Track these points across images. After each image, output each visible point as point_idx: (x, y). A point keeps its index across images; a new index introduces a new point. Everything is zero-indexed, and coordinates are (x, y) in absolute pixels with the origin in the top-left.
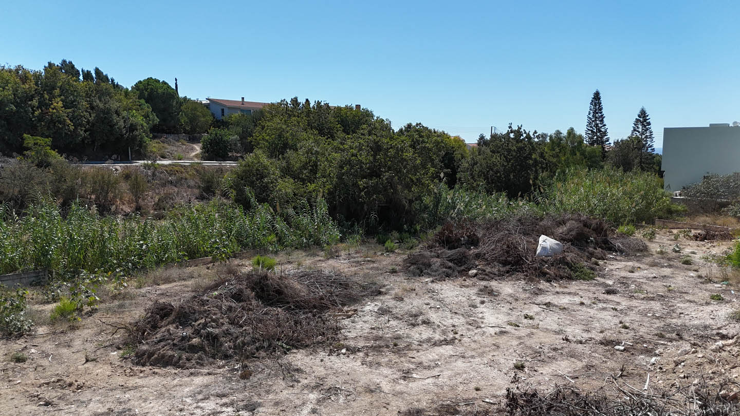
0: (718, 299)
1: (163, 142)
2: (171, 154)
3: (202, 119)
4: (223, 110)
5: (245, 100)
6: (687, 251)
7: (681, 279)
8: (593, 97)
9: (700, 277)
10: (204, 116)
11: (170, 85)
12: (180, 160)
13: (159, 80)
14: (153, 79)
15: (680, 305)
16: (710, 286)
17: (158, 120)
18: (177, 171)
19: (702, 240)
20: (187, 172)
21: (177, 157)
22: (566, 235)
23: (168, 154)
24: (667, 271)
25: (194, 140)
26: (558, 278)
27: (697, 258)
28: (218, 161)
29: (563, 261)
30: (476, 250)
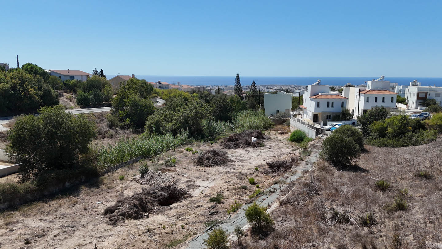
0: (288, 148)
2: (67, 106)
4: (60, 77)
5: (69, 70)
6: (279, 138)
7: (280, 145)
8: (236, 76)
9: (284, 144)
15: (282, 150)
16: (286, 146)
19: (281, 134)
24: (277, 143)
26: (258, 147)
27: (282, 139)
28: (88, 108)
29: (258, 143)
30: (239, 142)
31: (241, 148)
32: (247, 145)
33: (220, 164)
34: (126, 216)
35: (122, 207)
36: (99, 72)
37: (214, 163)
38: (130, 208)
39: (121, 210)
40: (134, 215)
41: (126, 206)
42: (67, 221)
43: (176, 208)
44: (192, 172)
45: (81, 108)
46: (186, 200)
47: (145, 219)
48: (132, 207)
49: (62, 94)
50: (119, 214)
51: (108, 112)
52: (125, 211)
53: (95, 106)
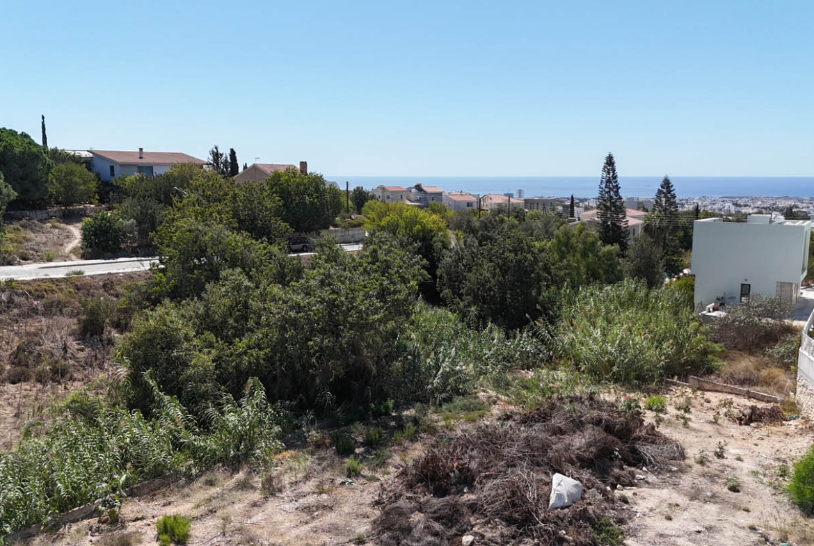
1: (24, 226)
2: (37, 252)
3: (82, 187)
4: (112, 168)
5: (144, 151)
8: (605, 161)
10: (85, 183)
11: (32, 138)
12: (50, 260)
13: (16, 130)
14: (7, 131)
17: (16, 194)
18: (46, 291)
20: (61, 290)
21: (45, 258)
22: (584, 451)
23: (31, 252)
24: (711, 512)
25: (69, 217)
29: (584, 515)
30: (473, 497)
36: (226, 157)
45: (80, 258)
51: (140, 274)
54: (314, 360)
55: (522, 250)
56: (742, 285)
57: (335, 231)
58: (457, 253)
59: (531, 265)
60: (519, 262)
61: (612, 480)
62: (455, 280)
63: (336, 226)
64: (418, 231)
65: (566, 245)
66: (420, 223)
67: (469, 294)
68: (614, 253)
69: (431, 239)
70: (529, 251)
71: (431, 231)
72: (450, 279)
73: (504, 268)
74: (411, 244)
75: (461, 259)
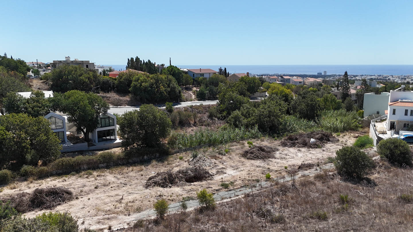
4: (194, 75)
6: (349, 141)
8: (344, 74)
19: (356, 138)
21: (190, 100)
23: (187, 99)
26: (314, 148)
28: (203, 101)
29: (316, 144)
30: (297, 141)
31: (297, 147)
32: (304, 145)
33: (260, 159)
34: (157, 184)
35: (157, 178)
36: (223, 70)
37: (255, 157)
38: (161, 179)
39: (155, 179)
40: (162, 184)
41: (160, 177)
42: (126, 180)
43: (195, 185)
44: (233, 161)
45: (198, 100)
46: (206, 181)
47: (168, 188)
48: (163, 179)
49: (191, 88)
50: (153, 181)
51: (214, 105)
52: (157, 181)
53: (209, 99)
54: (265, 122)
55: (313, 101)
56: (377, 112)
57: (258, 93)
58: (295, 101)
59: (315, 105)
60: (312, 104)
61: (323, 142)
62: (294, 108)
63: (258, 92)
64: (284, 94)
65: (327, 100)
66: (284, 92)
67: (298, 112)
68: (340, 102)
69: (288, 97)
70: (315, 101)
71: (288, 94)
72: (293, 108)
73: (308, 106)
74: (282, 98)
75: (296, 103)
